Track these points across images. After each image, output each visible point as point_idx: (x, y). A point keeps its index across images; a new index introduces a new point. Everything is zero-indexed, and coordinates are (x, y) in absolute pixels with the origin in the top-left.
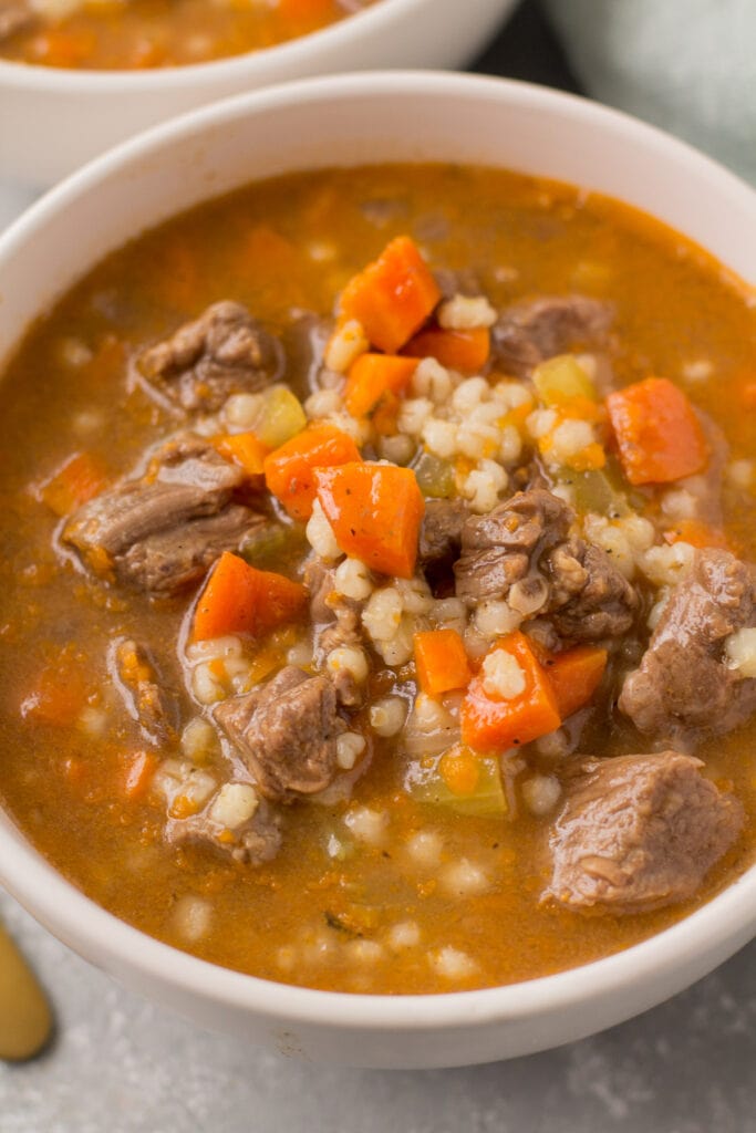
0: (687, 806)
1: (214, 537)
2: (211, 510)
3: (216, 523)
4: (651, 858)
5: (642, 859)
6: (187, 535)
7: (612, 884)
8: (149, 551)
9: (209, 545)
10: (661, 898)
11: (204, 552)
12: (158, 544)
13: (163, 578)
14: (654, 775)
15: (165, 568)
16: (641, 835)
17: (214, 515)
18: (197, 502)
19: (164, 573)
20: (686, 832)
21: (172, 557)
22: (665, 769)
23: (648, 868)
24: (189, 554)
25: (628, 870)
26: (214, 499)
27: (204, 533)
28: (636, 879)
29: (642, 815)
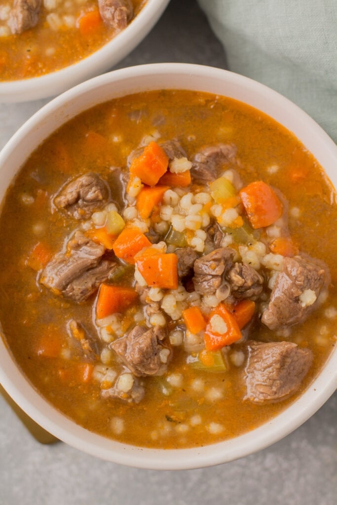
0: (292, 362)
1: (98, 275)
2: (95, 265)
3: (97, 270)
4: (282, 382)
5: (279, 384)
6: (88, 277)
7: (269, 395)
8: (75, 287)
9: (96, 279)
10: (287, 395)
11: (95, 283)
12: (77, 283)
13: (82, 296)
14: (280, 354)
15: (82, 293)
16: (278, 376)
17: (96, 267)
18: (89, 264)
19: (82, 295)
20: (294, 369)
21: (84, 287)
22: (283, 351)
23: (282, 386)
24: (90, 285)
25: (274, 389)
26: (95, 262)
27: (94, 274)
28: (278, 392)
29: (277, 369)
